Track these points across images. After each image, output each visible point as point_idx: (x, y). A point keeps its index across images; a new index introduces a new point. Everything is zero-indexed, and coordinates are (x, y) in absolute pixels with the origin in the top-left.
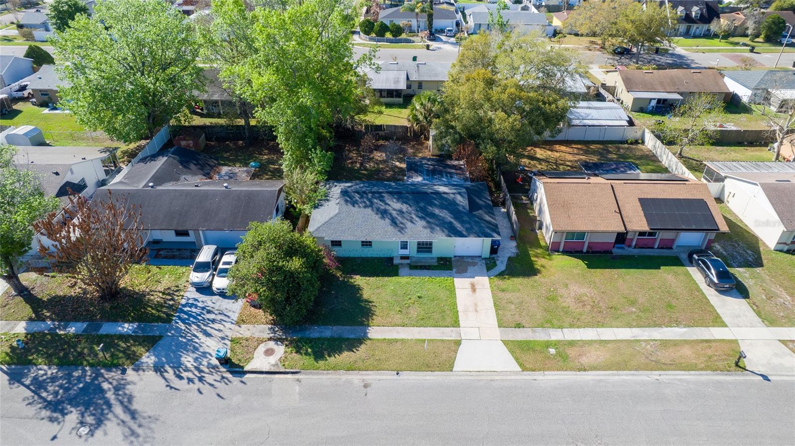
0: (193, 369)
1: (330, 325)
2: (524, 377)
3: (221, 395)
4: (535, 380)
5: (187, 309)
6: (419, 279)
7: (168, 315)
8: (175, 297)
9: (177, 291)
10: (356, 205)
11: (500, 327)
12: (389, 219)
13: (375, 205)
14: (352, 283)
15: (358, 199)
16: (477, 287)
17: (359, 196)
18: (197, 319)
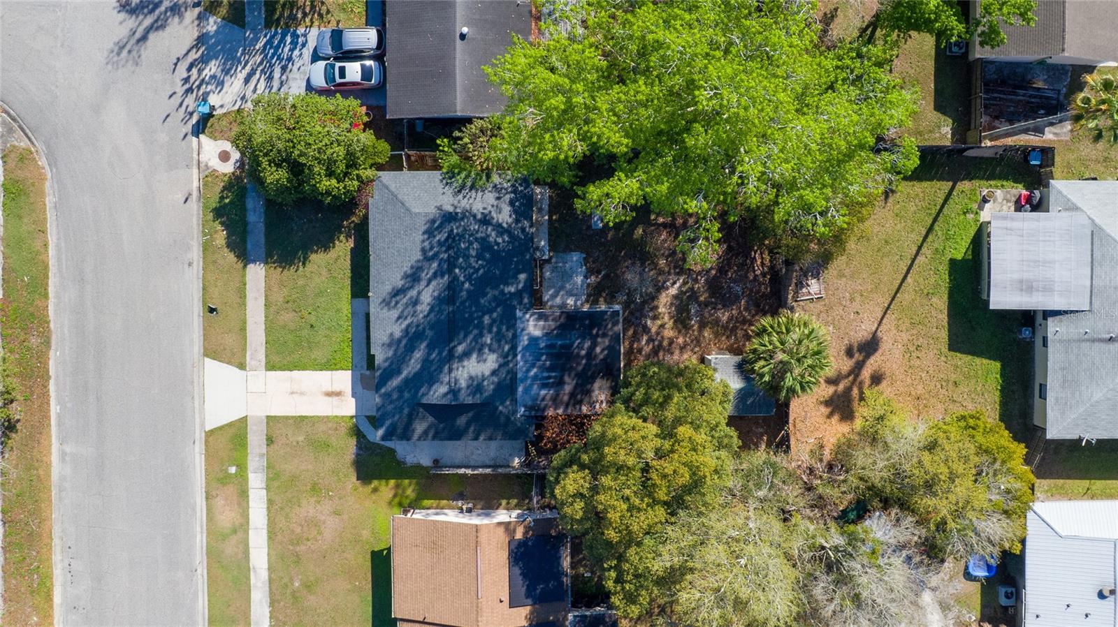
0: (201, 78)
1: (265, 220)
2: (197, 432)
3: (168, 119)
4: (194, 443)
5: (289, 39)
6: (347, 325)
7: (278, 20)
8: (310, 17)
9: (321, 15)
10: (426, 236)
11: (267, 417)
12: (403, 286)
13: (426, 264)
14: (338, 238)
15: (437, 238)
16: (335, 399)
17: (443, 239)
18: (272, 57)
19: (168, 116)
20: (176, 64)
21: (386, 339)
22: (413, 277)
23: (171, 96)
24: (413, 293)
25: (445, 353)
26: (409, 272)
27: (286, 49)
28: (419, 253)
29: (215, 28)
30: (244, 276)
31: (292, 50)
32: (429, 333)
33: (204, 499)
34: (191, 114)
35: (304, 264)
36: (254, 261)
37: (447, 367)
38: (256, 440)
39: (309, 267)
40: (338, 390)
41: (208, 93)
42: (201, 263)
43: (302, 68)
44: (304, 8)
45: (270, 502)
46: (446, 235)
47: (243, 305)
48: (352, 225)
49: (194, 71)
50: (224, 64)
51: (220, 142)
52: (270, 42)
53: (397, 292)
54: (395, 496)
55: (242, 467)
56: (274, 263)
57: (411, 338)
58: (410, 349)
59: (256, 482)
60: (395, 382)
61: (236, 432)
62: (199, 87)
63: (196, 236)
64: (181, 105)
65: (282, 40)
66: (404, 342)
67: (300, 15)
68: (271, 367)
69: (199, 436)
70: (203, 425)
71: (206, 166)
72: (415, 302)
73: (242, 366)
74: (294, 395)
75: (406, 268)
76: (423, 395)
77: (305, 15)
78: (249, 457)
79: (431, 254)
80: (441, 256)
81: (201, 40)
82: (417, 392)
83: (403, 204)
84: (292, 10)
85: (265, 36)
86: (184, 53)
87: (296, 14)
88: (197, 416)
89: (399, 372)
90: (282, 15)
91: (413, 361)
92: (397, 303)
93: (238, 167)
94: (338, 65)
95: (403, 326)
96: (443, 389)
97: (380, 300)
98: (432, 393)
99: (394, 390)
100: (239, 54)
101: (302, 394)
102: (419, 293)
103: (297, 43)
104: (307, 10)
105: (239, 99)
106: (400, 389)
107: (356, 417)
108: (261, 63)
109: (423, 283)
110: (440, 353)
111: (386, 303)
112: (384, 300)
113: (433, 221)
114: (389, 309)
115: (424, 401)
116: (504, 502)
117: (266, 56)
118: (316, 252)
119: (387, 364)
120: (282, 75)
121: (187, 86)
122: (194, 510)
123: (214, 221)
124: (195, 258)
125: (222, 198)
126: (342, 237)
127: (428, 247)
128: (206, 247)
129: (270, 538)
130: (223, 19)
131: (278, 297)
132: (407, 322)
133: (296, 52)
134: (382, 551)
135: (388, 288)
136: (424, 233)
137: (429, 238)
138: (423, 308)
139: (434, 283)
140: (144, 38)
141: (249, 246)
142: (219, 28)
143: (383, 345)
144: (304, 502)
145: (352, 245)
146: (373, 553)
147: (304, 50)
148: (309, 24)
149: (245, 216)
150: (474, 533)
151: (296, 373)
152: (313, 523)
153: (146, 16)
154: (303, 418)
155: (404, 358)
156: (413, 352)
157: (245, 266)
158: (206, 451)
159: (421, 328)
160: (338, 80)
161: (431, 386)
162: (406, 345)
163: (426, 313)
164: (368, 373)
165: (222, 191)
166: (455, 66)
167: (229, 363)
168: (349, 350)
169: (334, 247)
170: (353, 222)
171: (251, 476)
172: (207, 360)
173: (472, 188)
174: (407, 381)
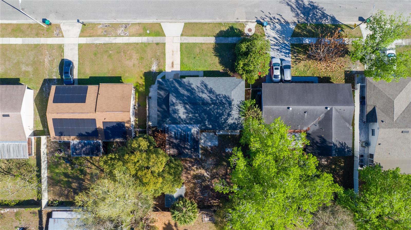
0: (275, 23)
1: (229, 43)
2: (160, 20)
3: (262, 12)
4: (157, 19)
5: (287, 51)
6: (195, 69)
7: (293, 48)
8: (295, 58)
9: (295, 62)
10: (224, 96)
11: (165, 43)
12: (208, 88)
13: (215, 96)
14: (223, 67)
15: (223, 99)
16: (171, 65)
17: (223, 101)
18: (281, 46)
19: (263, 12)
20: (280, 15)
21: (191, 82)
22: (211, 91)
23: (269, 13)
24: (206, 91)
25: (186, 101)
26: (213, 90)
27: (284, 51)
28: (218, 93)
29: (291, 27)
30: (211, 36)
31: (284, 52)
32: (192, 97)
33: (138, 22)
34: (263, 20)
35: (215, 55)
36: (216, 39)
37: (181, 102)
38: (158, 39)
39: (214, 57)
40: (174, 66)
41: (270, 25)
42: (215, 22)
43: (278, 56)
44: (297, 56)
45: (137, 44)
46: (224, 102)
47: (202, 36)
48: (227, 71)
49: (277, 21)
50: (280, 31)
51: (254, 29)
52: (286, 45)
53: (206, 86)
54: (140, 84)
55: (149, 35)
56: (215, 45)
57: (191, 91)
58: (188, 90)
59: (144, 39)
60: (177, 85)
61: (160, 33)
62: (272, 22)
63: (224, 21)
64: (266, 16)
65: (287, 49)
66: (190, 88)
67: (295, 55)
68: (181, 44)
69: (159, 21)
70: (163, 22)
71: (247, 24)
72: (203, 92)
73: (182, 35)
74: (172, 52)
75: (214, 89)
76: (172, 94)
77: (295, 57)
78: (152, 37)
79: (218, 97)
80: (217, 101)
81: (287, 23)
82: (173, 92)
83: (234, 88)
84: (297, 52)
85: (288, 44)
86: (283, 18)
87: (295, 54)
88: (165, 20)
89: (180, 86)
90: (295, 49)
91: (184, 91)
92: (203, 86)
93: (246, 35)
94: (279, 67)
95: (195, 88)
96: (174, 101)
97: (203, 81)
98: (173, 97)
99: (174, 85)
100: (283, 35)
101: (173, 55)
102: (206, 93)
103: (286, 54)
104: (297, 57)
105: (268, 35)
106: (175, 87)
107: (165, 72)
108: (280, 42)
109: (209, 95)
110: (186, 100)
111: (202, 82)
112: (203, 82)
113: (229, 98)
114: (200, 83)
115: (170, 95)
116: (137, 119)
117: (282, 44)
118: (219, 59)
119: (183, 82)
120: (276, 49)
121: (272, 18)
122: (135, 19)
123: (229, 27)
124: (217, 20)
125: (236, 29)
126: (223, 68)
127: (220, 96)
128: (220, 24)
129: (126, 43)
130: (294, 30)
131: (204, 47)
132: (196, 89)
133: (283, 54)
134: (121, 80)
135: (207, 83)
136: (225, 95)
137: (223, 96)
138: (201, 95)
139: (209, 98)
140: (288, 5)
141: (221, 38)
142: (291, 29)
143: (189, 81)
144: (137, 55)
145: (221, 71)
146: (121, 77)
147: (284, 56)
148: (292, 58)
149: (231, 37)
150: (127, 111)
151: (179, 53)
152: (131, 58)
153: (295, 5)
154: (165, 55)
155: (184, 88)
156: (186, 91)
157: (214, 36)
158: (154, 23)
159: (194, 94)
160: (274, 67)
161: (175, 97)
162: (189, 89)
163: (199, 95)
164: (179, 76)
165: (239, 29)
166: (279, 105)
167: (183, 31)
168: (187, 70)
169: (220, 65)
170: (228, 72)
171: (146, 38)
172: (184, 24)
173: (240, 110)
174: (177, 89)
